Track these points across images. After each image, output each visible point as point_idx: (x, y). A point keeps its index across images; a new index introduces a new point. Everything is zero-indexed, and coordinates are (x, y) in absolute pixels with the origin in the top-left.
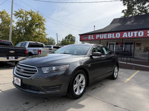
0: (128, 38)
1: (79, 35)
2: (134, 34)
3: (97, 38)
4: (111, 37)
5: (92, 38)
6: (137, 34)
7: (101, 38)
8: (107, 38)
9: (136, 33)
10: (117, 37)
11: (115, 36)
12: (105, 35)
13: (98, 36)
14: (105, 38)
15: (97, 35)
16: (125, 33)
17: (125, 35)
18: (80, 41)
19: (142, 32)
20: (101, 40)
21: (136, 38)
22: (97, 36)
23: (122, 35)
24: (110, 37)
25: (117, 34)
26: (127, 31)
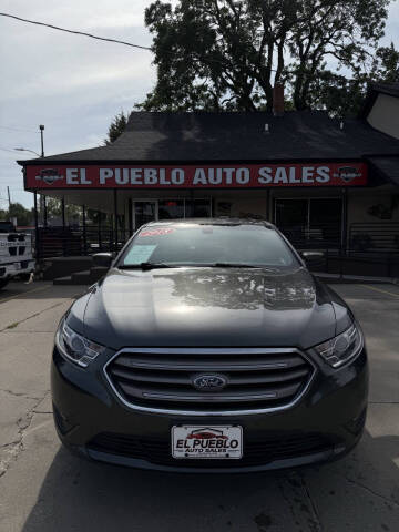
0: (209, 187)
1: (20, 162)
2: (224, 174)
3: (102, 182)
4: (155, 181)
5: (84, 181)
6: (234, 174)
7: (118, 180)
8: (140, 183)
9: (229, 171)
10: (174, 181)
11: (168, 177)
12: (133, 171)
13: (106, 173)
14: (133, 182)
15: (102, 171)
16: (200, 171)
17: (200, 177)
18: (26, 189)
19: (247, 172)
20: (118, 191)
21: (229, 188)
22: (104, 174)
23: (189, 177)
24: (151, 179)
25: (174, 173)
26: (206, 164)
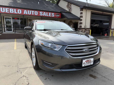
0: (28, 15)
6: (34, 13)
7: (1, 11)
8: (9, 12)
11: (17, 11)
16: (25, 11)
19: (37, 12)
20: (2, 14)
24: (12, 12)
26: (27, 9)
